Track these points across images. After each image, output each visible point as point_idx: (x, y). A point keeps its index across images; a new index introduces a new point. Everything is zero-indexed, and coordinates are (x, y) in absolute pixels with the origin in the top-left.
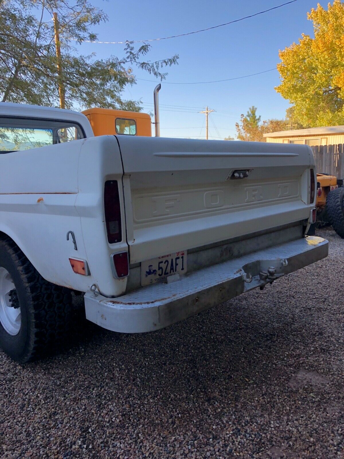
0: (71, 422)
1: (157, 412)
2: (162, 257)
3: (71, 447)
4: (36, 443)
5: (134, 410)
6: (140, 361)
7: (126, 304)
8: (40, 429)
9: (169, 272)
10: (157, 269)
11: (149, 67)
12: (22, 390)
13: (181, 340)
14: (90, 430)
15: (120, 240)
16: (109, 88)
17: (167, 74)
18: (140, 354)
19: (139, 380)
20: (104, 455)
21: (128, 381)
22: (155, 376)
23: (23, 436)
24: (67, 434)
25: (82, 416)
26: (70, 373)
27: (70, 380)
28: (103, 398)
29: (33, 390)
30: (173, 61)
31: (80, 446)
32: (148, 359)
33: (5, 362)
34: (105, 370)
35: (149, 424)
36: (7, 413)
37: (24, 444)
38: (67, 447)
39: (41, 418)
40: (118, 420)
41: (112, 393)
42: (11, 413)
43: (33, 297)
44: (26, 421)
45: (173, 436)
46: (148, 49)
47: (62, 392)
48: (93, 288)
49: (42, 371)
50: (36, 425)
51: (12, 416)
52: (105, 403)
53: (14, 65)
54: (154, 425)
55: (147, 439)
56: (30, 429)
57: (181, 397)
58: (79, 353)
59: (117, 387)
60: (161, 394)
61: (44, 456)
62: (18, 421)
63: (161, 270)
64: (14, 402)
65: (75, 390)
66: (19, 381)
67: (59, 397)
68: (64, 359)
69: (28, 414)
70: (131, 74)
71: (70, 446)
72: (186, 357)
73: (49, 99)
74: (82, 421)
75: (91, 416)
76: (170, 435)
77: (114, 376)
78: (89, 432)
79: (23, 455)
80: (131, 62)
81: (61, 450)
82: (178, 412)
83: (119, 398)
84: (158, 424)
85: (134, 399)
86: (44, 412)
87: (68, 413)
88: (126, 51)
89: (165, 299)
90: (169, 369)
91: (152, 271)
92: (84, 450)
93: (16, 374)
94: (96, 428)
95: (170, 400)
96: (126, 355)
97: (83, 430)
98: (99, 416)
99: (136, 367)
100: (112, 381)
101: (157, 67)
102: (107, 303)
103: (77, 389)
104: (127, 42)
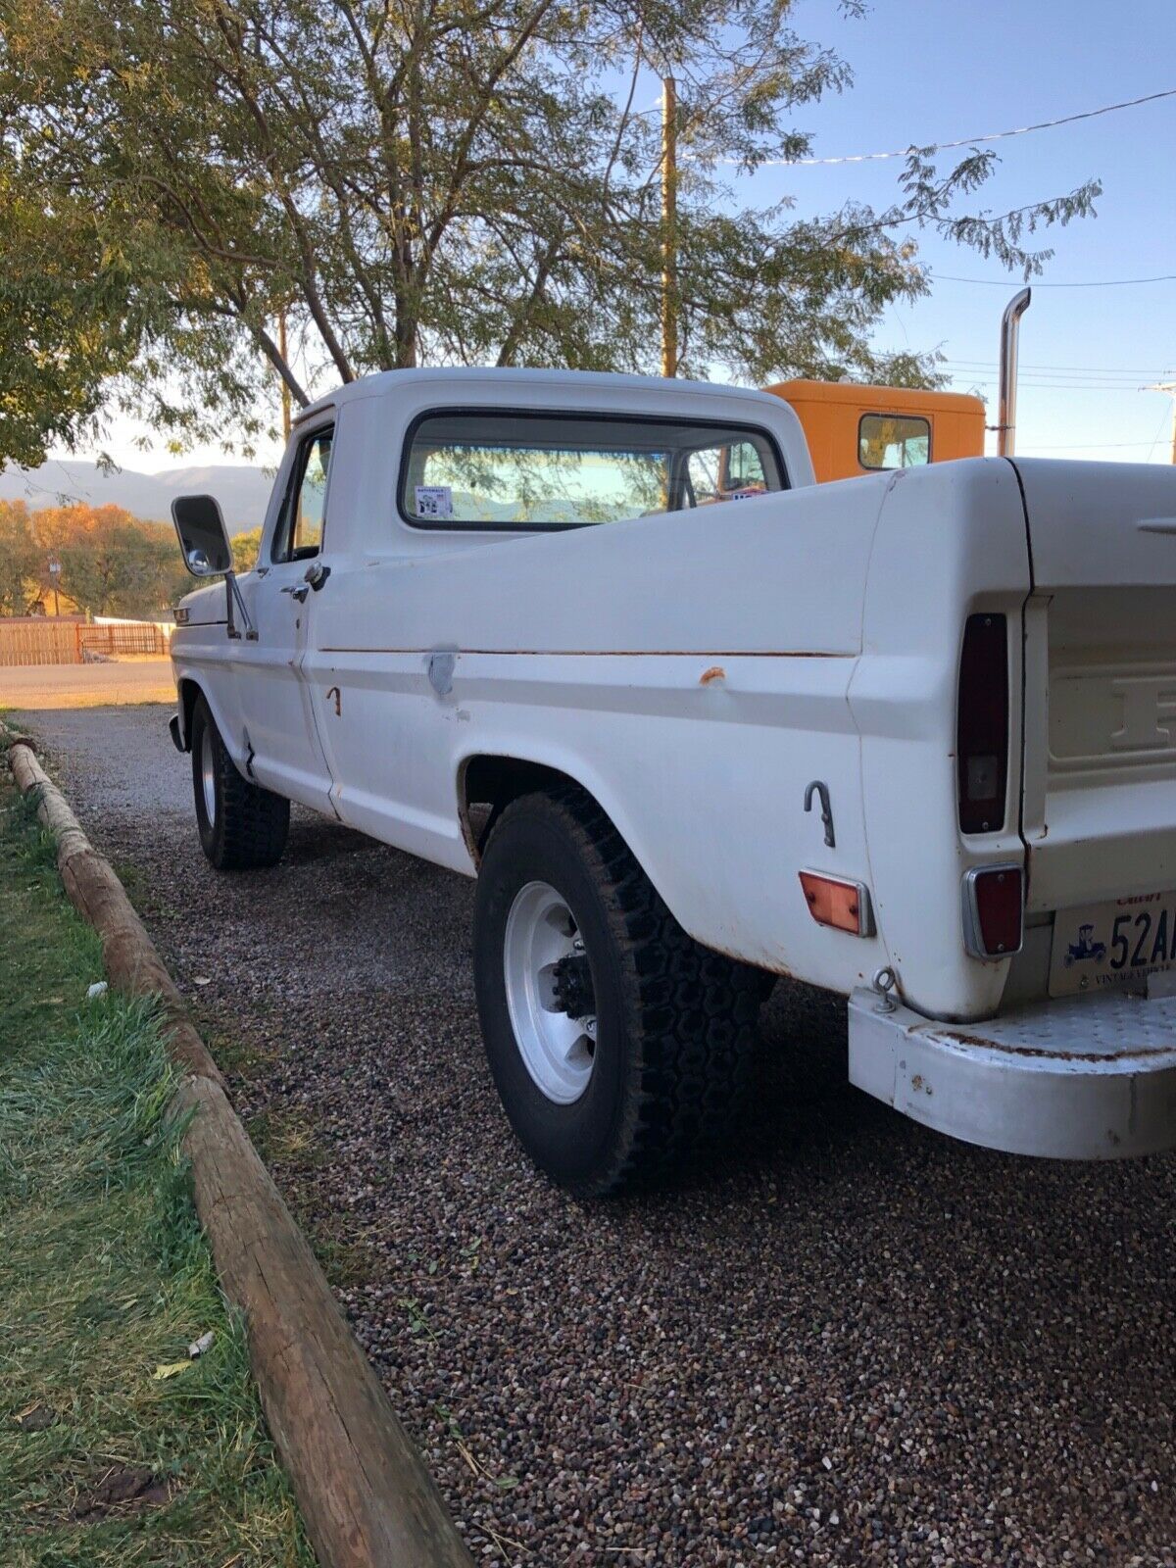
0: (761, 1420)
1: (1065, 1455)
2: (1130, 901)
3: (769, 1504)
4: (654, 1461)
5: (974, 1431)
6: (977, 1259)
7: (1010, 1050)
8: (661, 1420)
9: (1149, 957)
10: (1108, 942)
11: (984, 233)
12: (592, 1281)
13: (1127, 1210)
14: (827, 1463)
15: (997, 825)
16: (831, 312)
17: (1048, 254)
18: (976, 1234)
19: (981, 1325)
20: (885, 1558)
21: (940, 1320)
22: (1041, 1323)
23: (611, 1430)
24: (753, 1459)
25: (794, 1406)
26: (738, 1257)
27: (740, 1281)
28: (859, 1362)
29: (626, 1288)
30: (1076, 204)
31: (800, 1507)
32: (1009, 1259)
33: (530, 1185)
34: (856, 1269)
35: (1037, 1491)
36: (554, 1344)
37: (618, 1459)
38: (756, 1502)
39: (664, 1383)
40: (923, 1452)
41: (889, 1351)
42: (567, 1350)
43: (643, 989)
44: (614, 1382)
45: (1132, 1551)
46: (988, 168)
47: (718, 1315)
48: (884, 980)
49: (647, 1233)
50: (649, 1404)
51: (570, 1357)
52: (868, 1380)
53: (538, 255)
54: (1058, 1497)
55: (1037, 1542)
56: (633, 1413)
57: (1151, 1421)
58: (762, 1196)
59: (905, 1336)
60: (1071, 1392)
61: (686, 1513)
62: (590, 1379)
63: (1121, 946)
64: (572, 1315)
65: (760, 1317)
66: (580, 1251)
67: (712, 1330)
68: (711, 1205)
69: (620, 1364)
70: (912, 260)
71: (764, 1500)
72: (1158, 1278)
73: (633, 358)
74: (797, 1423)
75: (828, 1416)
76: (1121, 1548)
77: (887, 1294)
78: (824, 1469)
79: (617, 1493)
80: (921, 220)
81: (739, 1507)
82: (1147, 1471)
83: (916, 1375)
84: (1070, 1501)
85: (971, 1391)
86: (669, 1368)
87: (747, 1386)
88: (907, 183)
89: (1155, 1052)
90: (1094, 1311)
91: (1089, 947)
92: (814, 1525)
93: (566, 1227)
94: (846, 1458)
95: (1109, 1421)
96: (924, 1228)
97: (803, 1456)
98: (854, 1422)
99: (967, 1278)
100: (884, 1310)
101: (1015, 233)
102: (940, 1038)
103: (765, 1314)
104: (913, 153)
